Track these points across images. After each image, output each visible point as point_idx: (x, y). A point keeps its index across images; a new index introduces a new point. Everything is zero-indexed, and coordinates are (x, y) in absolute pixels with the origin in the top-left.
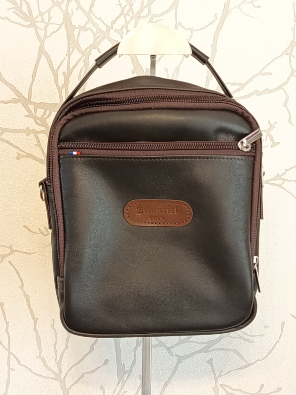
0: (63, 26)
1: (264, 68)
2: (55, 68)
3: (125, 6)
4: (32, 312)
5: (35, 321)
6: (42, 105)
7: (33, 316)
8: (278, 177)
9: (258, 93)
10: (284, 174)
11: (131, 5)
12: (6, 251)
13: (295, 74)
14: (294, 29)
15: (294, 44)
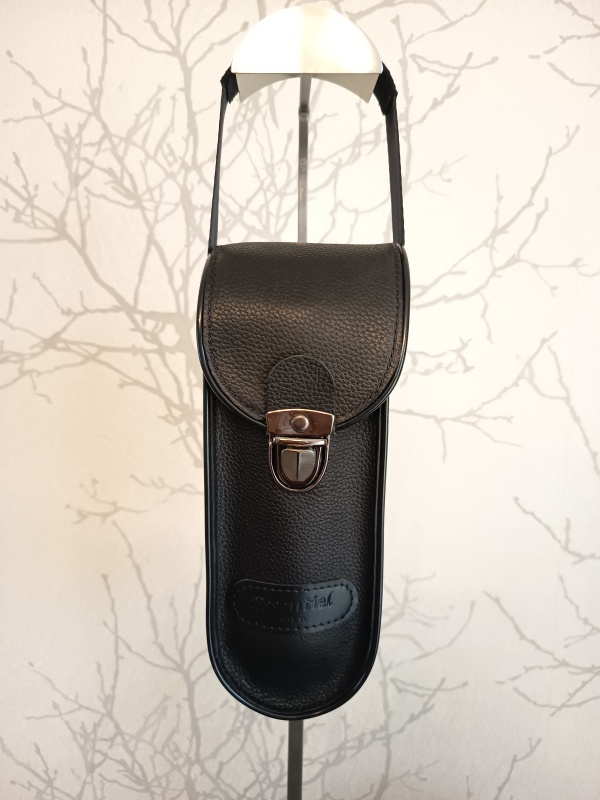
0: (180, 207)
1: (456, 265)
2: (170, 264)
3: (265, 179)
4: (144, 586)
5: (149, 598)
6: (152, 315)
7: (146, 592)
8: (471, 413)
9: (446, 299)
10: (480, 408)
11: (273, 177)
12: (109, 509)
13: (498, 273)
14: (497, 212)
15: (497, 232)
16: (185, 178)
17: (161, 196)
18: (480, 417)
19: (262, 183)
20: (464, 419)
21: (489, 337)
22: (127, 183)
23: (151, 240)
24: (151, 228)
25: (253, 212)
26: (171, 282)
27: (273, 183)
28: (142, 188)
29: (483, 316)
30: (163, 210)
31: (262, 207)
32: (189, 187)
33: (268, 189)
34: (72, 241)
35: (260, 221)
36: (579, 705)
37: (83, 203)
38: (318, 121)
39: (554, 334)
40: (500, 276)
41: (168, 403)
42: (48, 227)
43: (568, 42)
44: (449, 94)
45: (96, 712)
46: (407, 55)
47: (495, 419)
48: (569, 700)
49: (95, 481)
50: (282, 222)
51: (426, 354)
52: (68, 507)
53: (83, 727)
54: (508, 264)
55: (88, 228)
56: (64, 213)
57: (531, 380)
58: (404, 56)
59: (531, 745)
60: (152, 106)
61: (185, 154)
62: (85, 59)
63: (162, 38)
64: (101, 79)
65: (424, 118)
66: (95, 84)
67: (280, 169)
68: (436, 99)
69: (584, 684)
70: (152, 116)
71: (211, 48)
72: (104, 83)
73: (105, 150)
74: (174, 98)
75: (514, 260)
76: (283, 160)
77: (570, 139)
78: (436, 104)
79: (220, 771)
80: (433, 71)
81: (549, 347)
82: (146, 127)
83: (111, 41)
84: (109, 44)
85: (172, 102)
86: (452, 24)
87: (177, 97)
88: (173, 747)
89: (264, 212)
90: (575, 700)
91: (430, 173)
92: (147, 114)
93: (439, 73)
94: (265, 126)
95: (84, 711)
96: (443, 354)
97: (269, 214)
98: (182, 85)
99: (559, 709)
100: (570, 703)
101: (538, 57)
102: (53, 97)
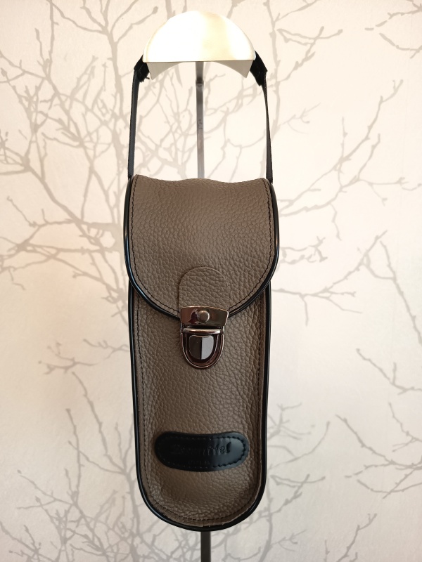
0: (112, 147)
1: (313, 184)
2: (106, 188)
3: (174, 124)
4: (96, 417)
5: (100, 424)
6: (95, 225)
7: (98, 420)
8: (326, 290)
9: (306, 209)
10: (332, 287)
11: (179, 122)
12: (69, 363)
13: (344, 190)
14: (343, 145)
15: (344, 159)
16: (115, 125)
17: (98, 138)
18: (332, 293)
19: (171, 127)
20: (321, 295)
21: (338, 236)
22: (73, 129)
23: (92, 171)
24: (91, 161)
25: (165, 149)
26: (107, 200)
27: (179, 127)
28: (83, 133)
29: (334, 220)
30: (100, 148)
31: (172, 145)
32: (118, 131)
33: (176, 131)
34: (34, 173)
35: (171, 155)
36: (403, 490)
37: (41, 144)
38: (211, 80)
39: (384, 233)
40: (346, 192)
41: (109, 288)
42: (16, 163)
43: (394, 18)
44: (307, 58)
45: (66, 503)
46: (275, 29)
47: (343, 294)
48: (396, 487)
49: (58, 344)
50: (186, 155)
51: (292, 249)
52: (40, 362)
53: (57, 513)
54: (351, 183)
55: (46, 163)
56: (28, 152)
57: (368, 266)
58: (274, 30)
59: (369, 519)
60: (88, 72)
61: (114, 107)
62: (38, 38)
63: (94, 21)
64: (50, 52)
65: (289, 76)
66: (46, 56)
67: (184, 116)
68: (297, 63)
69: (407, 476)
70: (89, 79)
71: (131, 27)
72: (52, 55)
73: (55, 105)
74: (104, 66)
75: (356, 180)
76: (186, 110)
77: (396, 90)
78: (297, 65)
79: (153, 541)
80: (295, 41)
81: (381, 242)
82: (85, 87)
83: (57, 24)
84: (55, 26)
85: (103, 68)
86: (308, 5)
87: (107, 65)
88: (120, 525)
89: (173, 149)
90: (400, 488)
91: (294, 117)
92: (85, 78)
93: (299, 43)
94: (172, 84)
95: (57, 503)
96: (305, 249)
97: (177, 149)
98: (111, 56)
99: (389, 493)
100: (396, 489)
101: (372, 29)
102: (16, 67)
